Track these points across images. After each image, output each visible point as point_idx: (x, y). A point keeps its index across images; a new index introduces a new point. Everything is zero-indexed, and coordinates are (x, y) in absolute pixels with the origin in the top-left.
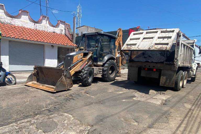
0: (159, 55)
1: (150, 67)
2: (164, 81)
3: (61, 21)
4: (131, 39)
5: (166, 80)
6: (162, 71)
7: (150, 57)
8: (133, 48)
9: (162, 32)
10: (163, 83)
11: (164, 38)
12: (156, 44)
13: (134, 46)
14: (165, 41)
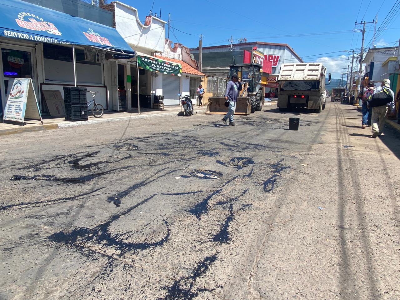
0: (304, 84)
1: (299, 95)
2: (311, 105)
3: (179, 44)
4: (283, 71)
5: (313, 104)
6: (310, 97)
7: (297, 86)
8: (289, 78)
9: (310, 65)
10: (310, 106)
11: (313, 70)
12: (308, 75)
13: (289, 77)
14: (314, 73)
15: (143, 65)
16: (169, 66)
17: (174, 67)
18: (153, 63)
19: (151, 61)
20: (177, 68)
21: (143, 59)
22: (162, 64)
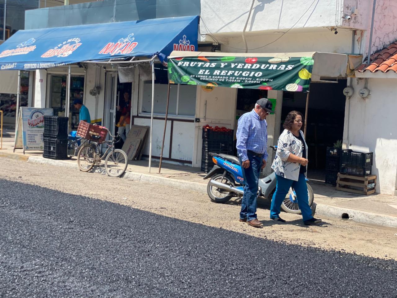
15: (175, 76)
16: (257, 66)
17: (277, 68)
18: (204, 66)
19: (200, 64)
20: (287, 69)
21: (180, 64)
22: (231, 65)
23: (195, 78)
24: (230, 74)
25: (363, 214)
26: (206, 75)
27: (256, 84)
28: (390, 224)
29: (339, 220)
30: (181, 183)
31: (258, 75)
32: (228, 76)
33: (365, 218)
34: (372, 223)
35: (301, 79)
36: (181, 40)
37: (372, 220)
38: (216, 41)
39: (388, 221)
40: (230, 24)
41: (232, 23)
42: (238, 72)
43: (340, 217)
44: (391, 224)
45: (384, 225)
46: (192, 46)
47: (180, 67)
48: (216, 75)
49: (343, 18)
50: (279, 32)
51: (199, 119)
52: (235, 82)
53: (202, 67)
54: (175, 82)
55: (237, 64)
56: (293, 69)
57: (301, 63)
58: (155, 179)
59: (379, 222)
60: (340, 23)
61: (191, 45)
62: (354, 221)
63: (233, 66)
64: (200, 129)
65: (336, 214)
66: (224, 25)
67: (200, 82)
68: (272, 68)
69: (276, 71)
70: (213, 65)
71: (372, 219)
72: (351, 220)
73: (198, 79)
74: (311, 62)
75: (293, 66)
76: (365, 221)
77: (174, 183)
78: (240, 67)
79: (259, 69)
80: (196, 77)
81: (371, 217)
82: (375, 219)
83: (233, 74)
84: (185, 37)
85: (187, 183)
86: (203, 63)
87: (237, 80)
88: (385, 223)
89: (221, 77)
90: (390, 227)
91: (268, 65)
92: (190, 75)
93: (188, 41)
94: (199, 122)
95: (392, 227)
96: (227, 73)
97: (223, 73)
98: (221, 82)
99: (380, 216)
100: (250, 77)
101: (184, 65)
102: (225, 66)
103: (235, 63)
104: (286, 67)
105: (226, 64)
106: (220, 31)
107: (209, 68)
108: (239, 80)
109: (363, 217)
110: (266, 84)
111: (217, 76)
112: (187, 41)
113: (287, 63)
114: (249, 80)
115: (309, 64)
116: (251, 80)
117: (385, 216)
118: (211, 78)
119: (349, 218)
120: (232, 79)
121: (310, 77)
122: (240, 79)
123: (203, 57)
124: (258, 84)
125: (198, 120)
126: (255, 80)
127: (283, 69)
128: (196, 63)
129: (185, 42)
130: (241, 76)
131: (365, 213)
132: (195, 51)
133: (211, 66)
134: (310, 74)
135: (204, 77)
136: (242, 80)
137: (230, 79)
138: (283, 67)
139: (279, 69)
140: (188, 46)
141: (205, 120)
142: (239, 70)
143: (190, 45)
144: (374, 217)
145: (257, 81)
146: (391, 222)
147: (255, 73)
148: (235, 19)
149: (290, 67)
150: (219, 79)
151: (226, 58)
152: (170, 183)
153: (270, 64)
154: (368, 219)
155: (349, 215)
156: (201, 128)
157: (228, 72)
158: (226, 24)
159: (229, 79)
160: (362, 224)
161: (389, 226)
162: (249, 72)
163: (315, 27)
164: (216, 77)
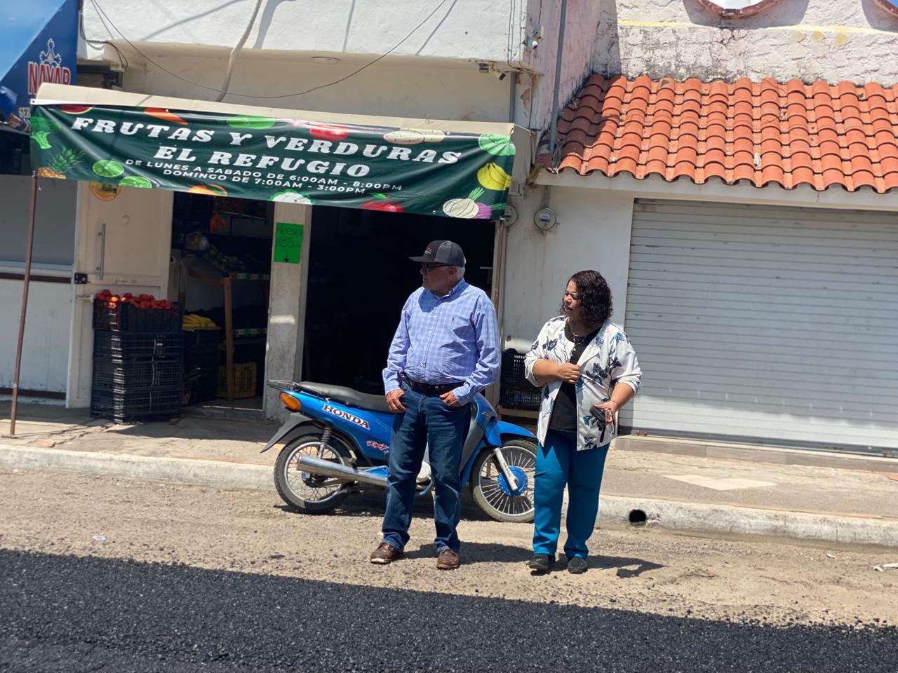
15: (67, 159)
16: (348, 147)
17: (411, 156)
18: (172, 137)
19: (156, 130)
20: (441, 161)
21: (79, 123)
22: (265, 140)
23: (143, 167)
24: (268, 165)
25: (682, 508)
26: (182, 163)
27: (352, 195)
28: (748, 527)
29: (623, 526)
30: (129, 465)
31: (357, 173)
32: (260, 170)
33: (686, 518)
34: (707, 527)
35: (485, 189)
36: (43, 52)
37: (706, 521)
38: (125, 63)
39: (742, 521)
40: (192, 22)
41: (196, 20)
42: (291, 160)
43: (625, 520)
44: (751, 526)
45: (734, 530)
46: (65, 71)
47: (82, 133)
48: (219, 165)
49: (524, 43)
50: (330, 58)
51: (85, 276)
52: (286, 187)
53: (163, 139)
54: (67, 174)
55: (283, 139)
56: (461, 162)
57: (482, 148)
58: (26, 456)
59: (721, 523)
60: (518, 54)
61: (64, 68)
62: (663, 527)
63: (271, 142)
64: (88, 301)
65: (614, 514)
66: (169, 22)
67: (160, 182)
68: (399, 156)
69: (410, 164)
70: (204, 135)
71: (705, 518)
72: (654, 524)
73: (158, 173)
74: (510, 149)
75: (459, 155)
76: (688, 525)
77: (100, 465)
78: (297, 147)
79: (358, 157)
80: (149, 164)
81: (700, 515)
82: (710, 518)
83: (278, 165)
84: (51, 45)
85: (148, 464)
86: (166, 128)
87: (291, 182)
88: (735, 525)
89: (238, 172)
90: (749, 534)
91: (384, 148)
92: (125, 161)
93: (58, 55)
94: (85, 282)
95: (754, 532)
96: (255, 162)
97: (242, 159)
98: (240, 184)
99: (722, 511)
100: (334, 177)
101: (97, 129)
102: (244, 142)
103: (277, 135)
104: (439, 156)
105: (249, 136)
106: (155, 37)
107: (188, 143)
108: (298, 183)
109: (681, 515)
110: (381, 196)
111: (224, 167)
112: (56, 55)
113: (441, 147)
114: (331, 185)
115: (505, 153)
116: (338, 185)
117: (732, 510)
118: (204, 172)
119: (649, 521)
120: (275, 180)
121: (508, 184)
122: (301, 181)
123: (163, 110)
124: (359, 195)
125: (81, 278)
126: (351, 185)
127: (429, 159)
128: (140, 126)
129: (50, 59)
130: (302, 171)
131: (683, 504)
132: (72, 84)
133: (195, 139)
134: (508, 177)
135: (176, 167)
136: (309, 183)
137: (267, 179)
138: (429, 156)
139: (417, 159)
140: (58, 69)
141: (102, 278)
142: (295, 155)
143: (61, 66)
144: (707, 513)
145: (355, 188)
146: (749, 523)
147: (347, 167)
148: (205, 10)
149: (450, 158)
150: (232, 176)
151: (246, 119)
152: (85, 467)
153: (391, 145)
154: (693, 519)
155: (647, 514)
156: (91, 299)
157: (259, 159)
158: (175, 21)
159: (264, 177)
160: (683, 533)
161: (747, 532)
162: (327, 164)
163: (449, 58)
164: (220, 171)
